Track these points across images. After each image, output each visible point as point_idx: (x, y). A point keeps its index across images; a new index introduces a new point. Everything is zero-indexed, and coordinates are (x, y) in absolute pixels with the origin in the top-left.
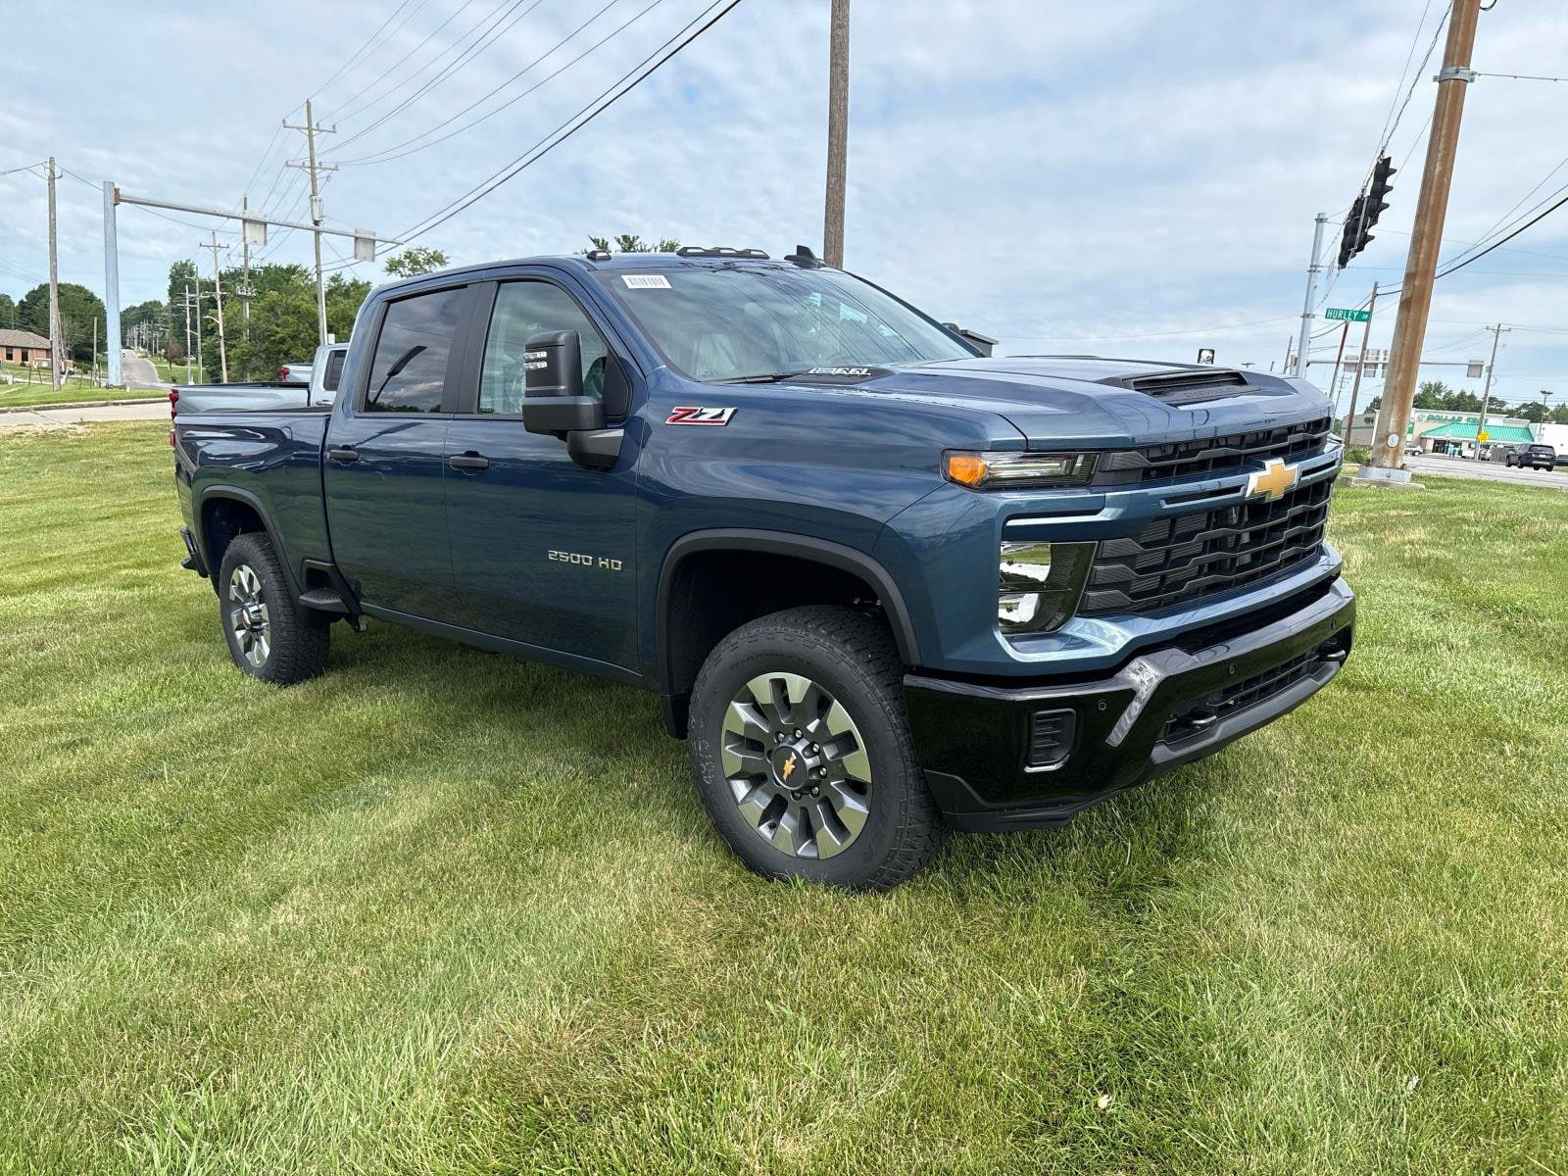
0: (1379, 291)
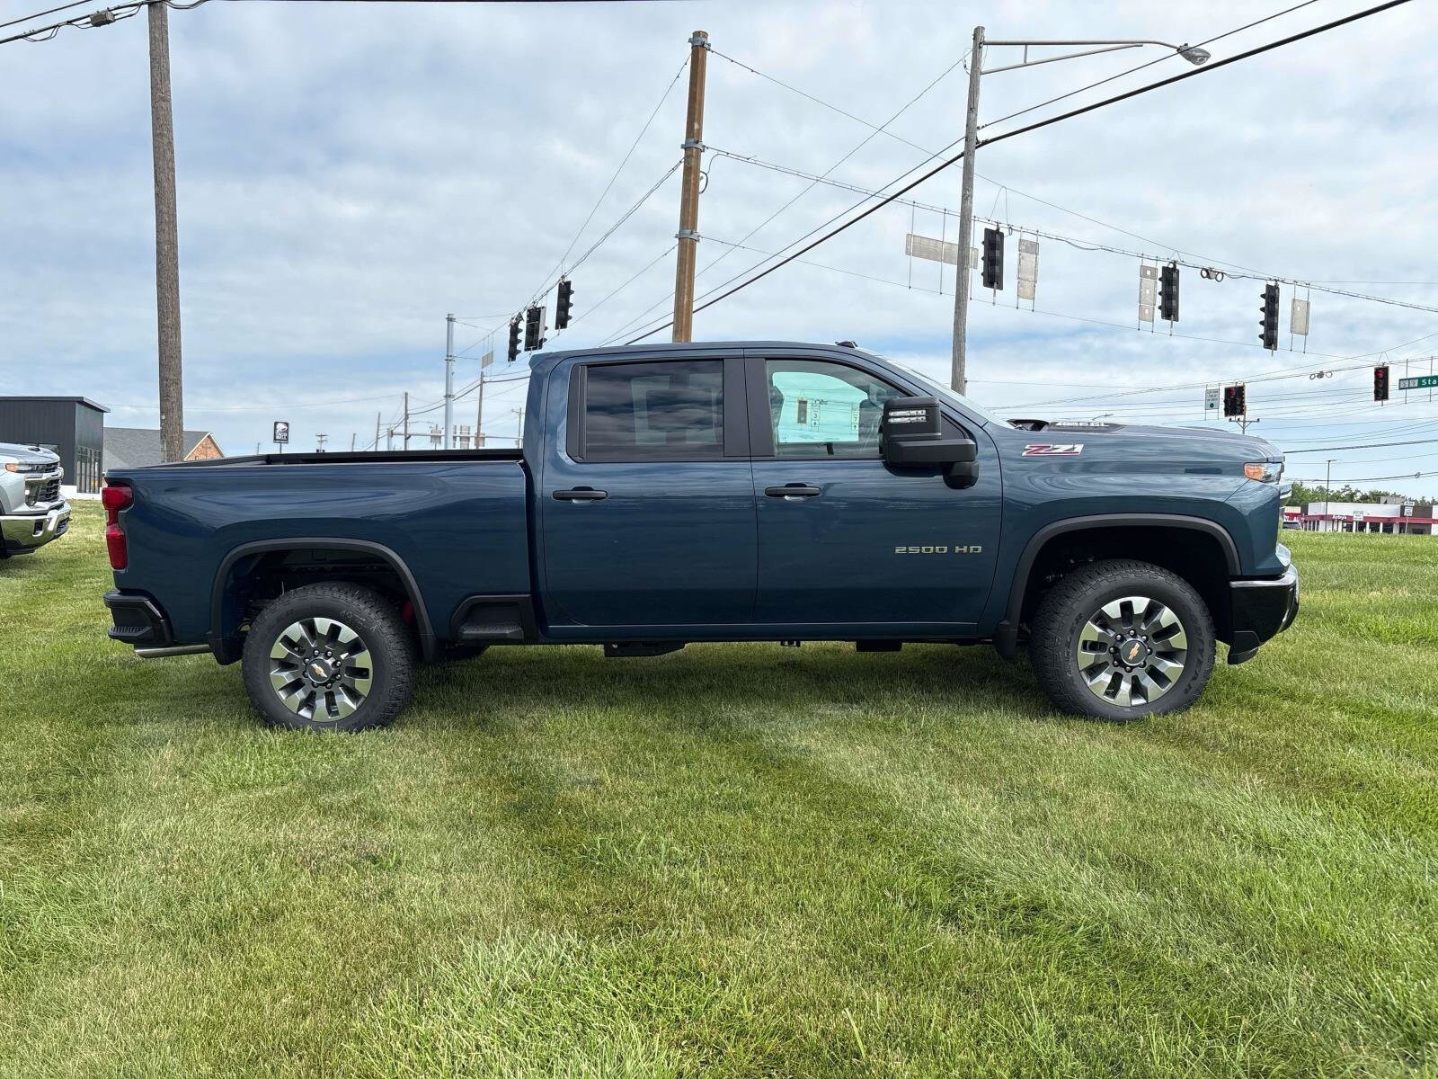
0: (484, 379)
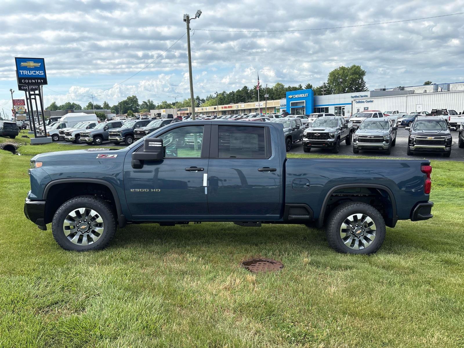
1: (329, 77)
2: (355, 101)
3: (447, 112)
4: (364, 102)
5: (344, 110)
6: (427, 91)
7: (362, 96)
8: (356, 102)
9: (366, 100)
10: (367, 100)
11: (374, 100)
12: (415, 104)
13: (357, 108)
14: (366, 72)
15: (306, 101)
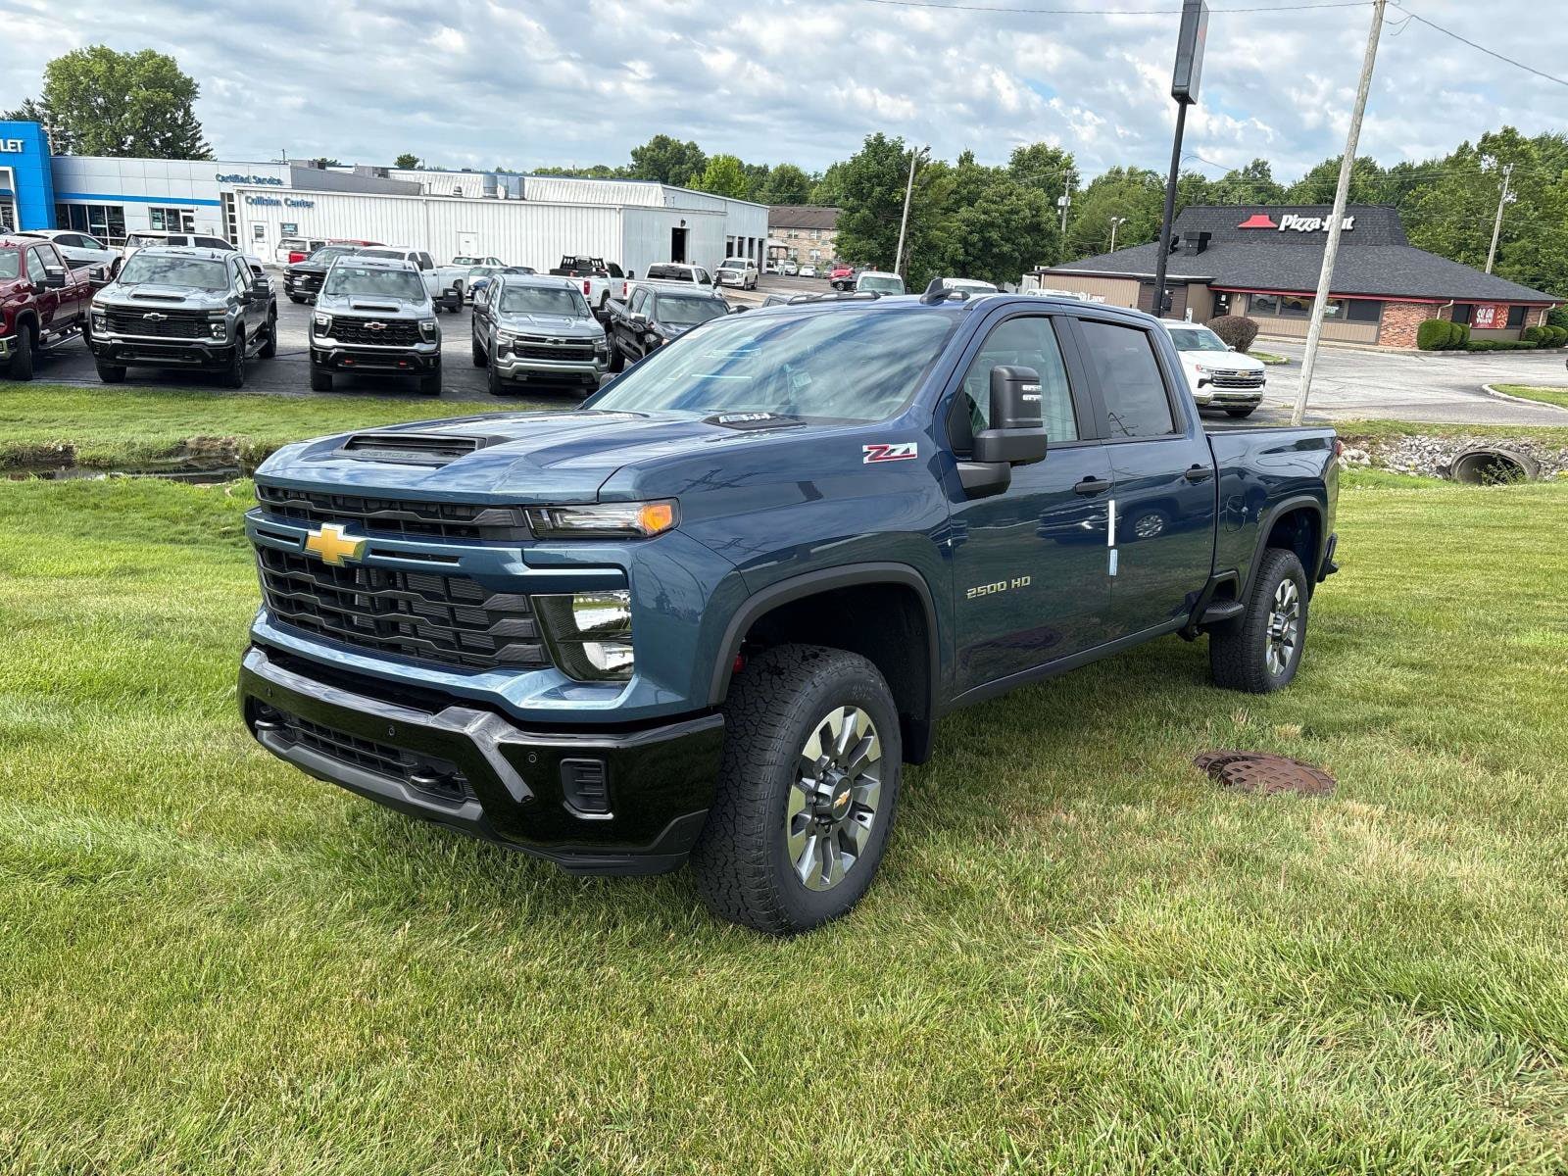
1: (47, 80)
2: (243, 198)
3: (603, 267)
4: (277, 203)
5: (191, 225)
6: (464, 192)
7: (260, 181)
8: (247, 198)
9: (284, 197)
10: (289, 196)
11: (315, 201)
12: (454, 233)
13: (253, 224)
14: (197, 86)
15: (14, 171)
